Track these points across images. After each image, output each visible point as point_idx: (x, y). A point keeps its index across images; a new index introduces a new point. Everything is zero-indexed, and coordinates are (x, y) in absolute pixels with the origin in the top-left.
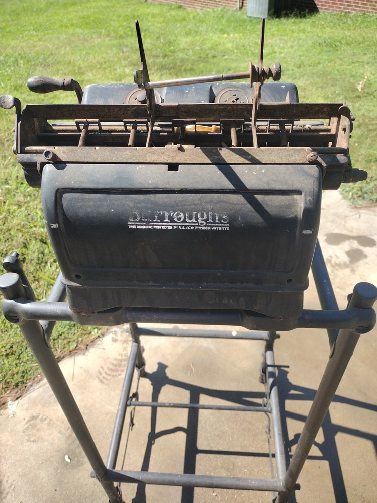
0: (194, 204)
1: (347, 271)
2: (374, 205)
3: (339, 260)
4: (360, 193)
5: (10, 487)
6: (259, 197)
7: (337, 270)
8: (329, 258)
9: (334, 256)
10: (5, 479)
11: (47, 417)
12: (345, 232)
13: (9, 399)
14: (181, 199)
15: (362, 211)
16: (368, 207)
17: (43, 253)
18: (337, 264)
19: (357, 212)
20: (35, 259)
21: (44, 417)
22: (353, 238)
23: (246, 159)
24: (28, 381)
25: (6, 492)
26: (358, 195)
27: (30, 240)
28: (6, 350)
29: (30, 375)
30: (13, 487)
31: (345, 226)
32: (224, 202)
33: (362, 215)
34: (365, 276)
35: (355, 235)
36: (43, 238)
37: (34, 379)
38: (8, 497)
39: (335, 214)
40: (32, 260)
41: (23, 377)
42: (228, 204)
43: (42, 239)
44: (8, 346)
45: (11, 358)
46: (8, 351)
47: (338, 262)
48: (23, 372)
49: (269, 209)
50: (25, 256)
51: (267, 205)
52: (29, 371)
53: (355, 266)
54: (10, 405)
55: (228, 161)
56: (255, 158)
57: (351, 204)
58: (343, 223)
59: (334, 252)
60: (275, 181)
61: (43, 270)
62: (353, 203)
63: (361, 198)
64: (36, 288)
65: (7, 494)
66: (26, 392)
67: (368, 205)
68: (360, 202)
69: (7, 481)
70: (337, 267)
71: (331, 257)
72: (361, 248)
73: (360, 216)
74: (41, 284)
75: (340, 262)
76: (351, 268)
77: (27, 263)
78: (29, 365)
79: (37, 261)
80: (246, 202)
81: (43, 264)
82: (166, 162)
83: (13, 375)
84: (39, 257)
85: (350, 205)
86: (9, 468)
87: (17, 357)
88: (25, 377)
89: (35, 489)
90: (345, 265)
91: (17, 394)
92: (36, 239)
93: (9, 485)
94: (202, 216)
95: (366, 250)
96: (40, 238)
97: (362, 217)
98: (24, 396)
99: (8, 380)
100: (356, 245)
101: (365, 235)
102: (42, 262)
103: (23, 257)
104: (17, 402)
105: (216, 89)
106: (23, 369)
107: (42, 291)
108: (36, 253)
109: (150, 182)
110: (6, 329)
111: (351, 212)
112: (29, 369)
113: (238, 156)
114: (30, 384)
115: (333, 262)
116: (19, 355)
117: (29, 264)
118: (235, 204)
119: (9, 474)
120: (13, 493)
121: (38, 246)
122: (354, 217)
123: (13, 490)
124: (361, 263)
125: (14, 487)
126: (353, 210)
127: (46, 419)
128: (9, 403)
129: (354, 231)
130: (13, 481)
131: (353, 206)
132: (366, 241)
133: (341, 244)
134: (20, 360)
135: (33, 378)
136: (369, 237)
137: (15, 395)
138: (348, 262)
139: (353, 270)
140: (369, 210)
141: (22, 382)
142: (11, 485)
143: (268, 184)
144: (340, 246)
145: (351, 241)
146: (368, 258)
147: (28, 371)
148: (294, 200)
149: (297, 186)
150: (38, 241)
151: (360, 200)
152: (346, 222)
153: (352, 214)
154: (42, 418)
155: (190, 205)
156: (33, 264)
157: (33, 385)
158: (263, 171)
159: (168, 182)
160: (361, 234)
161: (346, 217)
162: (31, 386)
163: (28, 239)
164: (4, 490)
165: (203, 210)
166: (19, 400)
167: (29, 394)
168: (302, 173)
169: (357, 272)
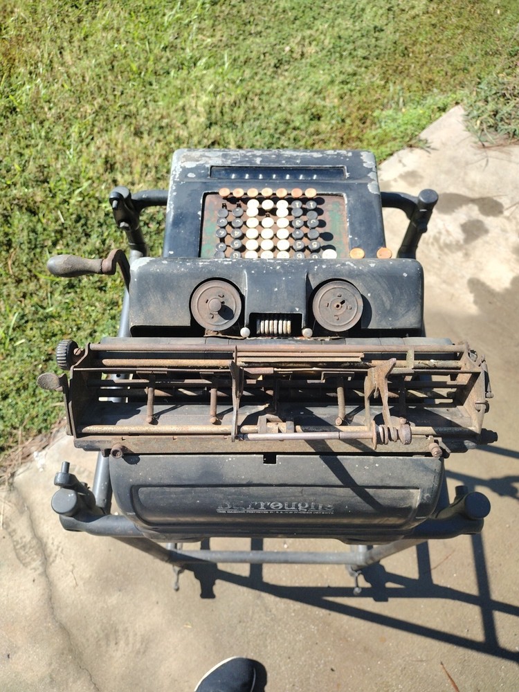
0: (295, 496)
1: (460, 254)
2: (509, 141)
3: (451, 238)
4: (491, 121)
5: (57, 550)
6: (370, 491)
7: (446, 254)
8: (437, 235)
9: (444, 232)
10: (50, 541)
11: (85, 469)
12: (463, 191)
13: (33, 449)
14: (279, 492)
15: (492, 153)
16: (501, 145)
17: (34, 231)
18: (448, 246)
19: (485, 154)
20: (26, 242)
21: (82, 469)
22: (473, 201)
23: (357, 447)
24: (53, 426)
25: (53, 555)
26: (489, 124)
27: (12, 209)
28: (15, 384)
29: (54, 417)
30: (60, 549)
31: (464, 181)
32: (328, 494)
33: (490, 160)
34: (481, 263)
35: (476, 195)
36: (30, 205)
37: (60, 423)
38: (58, 560)
39: (453, 160)
40: (21, 244)
41: (46, 420)
42: (334, 497)
43: (28, 206)
44: (17, 379)
45: (24, 394)
46: (18, 385)
47: (448, 242)
48: (45, 414)
49: (380, 501)
50: (10, 237)
51: (379, 497)
52: (52, 412)
53: (470, 247)
54: (37, 456)
55: (335, 450)
56: (367, 447)
57: (477, 140)
58: (462, 174)
59: (444, 225)
60: (390, 477)
61: (39, 259)
62: (479, 138)
63: (492, 129)
64: (37, 290)
65: (56, 556)
66: (53, 440)
67: (502, 142)
68: (490, 137)
69: (53, 543)
70: (446, 250)
71: (440, 233)
72: (482, 217)
73: (487, 161)
74: (41, 282)
75: (451, 241)
76: (464, 251)
77: (15, 249)
78: (51, 404)
79: (29, 246)
80: (355, 494)
81: (38, 250)
82: (260, 451)
83: (32, 419)
84: (30, 239)
85: (475, 143)
86: (51, 529)
87: (32, 393)
88: (48, 422)
89: (86, 550)
90: (458, 247)
91: (43, 442)
92: (20, 208)
93: (55, 548)
94: (303, 505)
95: (490, 221)
96: (26, 205)
97: (490, 164)
98: (51, 444)
99: (28, 427)
100: (474, 212)
101: (490, 195)
102: (36, 247)
103: (7, 239)
104: (44, 452)
105: (314, 278)
106: (44, 410)
107: (45, 294)
108: (25, 233)
109: (243, 477)
110: (8, 352)
111: (475, 154)
112: (51, 410)
113: (347, 445)
114: (56, 429)
115: (441, 241)
116: (34, 391)
117: (17, 249)
118: (342, 497)
119: (53, 536)
120: (62, 556)
121: (26, 220)
122: (478, 164)
123: (62, 552)
124: (479, 242)
125: (62, 550)
126: (478, 152)
127: (84, 472)
128: (35, 454)
129: (476, 189)
130: (60, 543)
131: (480, 143)
132: (491, 206)
133: (456, 211)
134: (36, 397)
135: (58, 422)
136: (495, 198)
137: (40, 444)
138: (462, 242)
139: (467, 255)
140: (502, 152)
141: (46, 428)
142: (58, 547)
143: (382, 480)
144: (454, 215)
145: (470, 205)
146: (490, 235)
147: (50, 412)
148: (409, 494)
149: (416, 482)
150: (24, 210)
151: (489, 133)
152: (466, 174)
153: (476, 158)
154: (79, 469)
155: (289, 497)
156: (24, 251)
157: (61, 430)
158: (377, 465)
159: (264, 478)
160: (486, 194)
161: (467, 163)
162: (58, 431)
163: (9, 208)
164: (51, 553)
165: (305, 501)
166: (47, 449)
167: (57, 441)
168: (421, 469)
169: (472, 258)
